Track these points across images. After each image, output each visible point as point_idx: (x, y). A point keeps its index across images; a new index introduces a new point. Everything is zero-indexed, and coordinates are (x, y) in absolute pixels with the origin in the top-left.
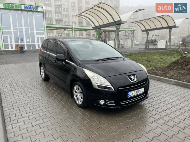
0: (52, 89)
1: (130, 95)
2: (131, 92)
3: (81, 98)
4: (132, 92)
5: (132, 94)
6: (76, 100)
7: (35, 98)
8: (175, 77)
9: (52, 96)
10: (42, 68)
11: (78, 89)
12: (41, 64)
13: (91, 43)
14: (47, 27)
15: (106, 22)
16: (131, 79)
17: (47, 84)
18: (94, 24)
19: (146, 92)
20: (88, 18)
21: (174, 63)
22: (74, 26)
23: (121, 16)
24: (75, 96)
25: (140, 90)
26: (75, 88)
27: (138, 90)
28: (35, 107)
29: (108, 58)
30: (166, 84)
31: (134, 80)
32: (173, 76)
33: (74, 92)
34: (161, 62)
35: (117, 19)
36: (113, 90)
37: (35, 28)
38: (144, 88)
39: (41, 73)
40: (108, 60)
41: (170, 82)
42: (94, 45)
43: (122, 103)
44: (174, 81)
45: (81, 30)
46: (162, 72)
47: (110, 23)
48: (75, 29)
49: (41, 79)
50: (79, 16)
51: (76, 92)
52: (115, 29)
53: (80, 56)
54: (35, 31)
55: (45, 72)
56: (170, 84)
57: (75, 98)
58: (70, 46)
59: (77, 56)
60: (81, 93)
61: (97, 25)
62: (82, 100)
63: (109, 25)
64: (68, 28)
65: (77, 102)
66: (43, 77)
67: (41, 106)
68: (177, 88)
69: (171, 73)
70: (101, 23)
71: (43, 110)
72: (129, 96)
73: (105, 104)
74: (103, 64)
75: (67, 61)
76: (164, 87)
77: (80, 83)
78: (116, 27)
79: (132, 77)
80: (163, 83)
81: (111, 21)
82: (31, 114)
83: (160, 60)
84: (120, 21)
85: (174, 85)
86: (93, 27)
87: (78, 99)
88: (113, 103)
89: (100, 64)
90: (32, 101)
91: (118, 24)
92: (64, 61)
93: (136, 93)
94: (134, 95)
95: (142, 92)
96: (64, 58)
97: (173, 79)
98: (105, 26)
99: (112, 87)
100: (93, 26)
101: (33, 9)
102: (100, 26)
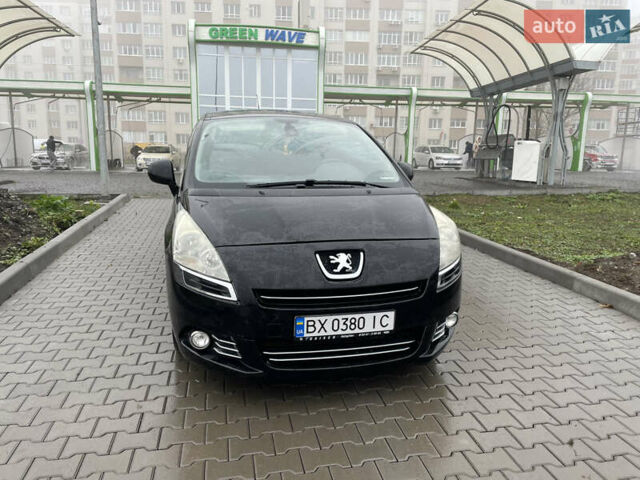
1: (311, 329)
2: (316, 319)
4: (323, 319)
5: (320, 326)
14: (327, 95)
15: (517, 69)
16: (331, 267)
18: (474, 77)
20: (453, 57)
22: (415, 90)
25: (366, 316)
27: (357, 316)
35: (556, 56)
37: (289, 99)
43: (277, 357)
45: (443, 102)
47: (531, 73)
48: (419, 98)
50: (419, 51)
54: (290, 108)
61: (486, 80)
63: (530, 79)
64: (397, 98)
67: (84, 322)
70: (500, 75)
72: (306, 335)
76: (605, 335)
78: (554, 85)
79: (342, 258)
84: (570, 60)
86: (471, 91)
89: (245, 199)
93: (343, 327)
94: (330, 332)
95: (379, 328)
98: (514, 83)
100: (473, 85)
101: (290, 40)
102: (496, 84)
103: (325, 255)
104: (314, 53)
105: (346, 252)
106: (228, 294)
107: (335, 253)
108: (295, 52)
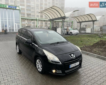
0: (23, 59)
3: (41, 68)
4: (72, 64)
5: (72, 66)
6: (38, 68)
7: (12, 66)
8: (97, 52)
9: (23, 65)
10: (17, 46)
11: (39, 62)
12: (17, 43)
13: (48, 33)
14: (21, 19)
15: (57, 17)
16: (72, 56)
17: (20, 56)
18: (49, 17)
19: (80, 64)
20: (46, 14)
21: (96, 43)
22: (37, 18)
23: (65, 14)
24: (37, 66)
25: (77, 63)
26: (38, 61)
28: (12, 73)
29: (58, 42)
30: (91, 57)
31: (73, 57)
32: (95, 52)
33: (37, 64)
34: (88, 42)
35: (63, 16)
36: (61, 64)
37: (14, 19)
38: (79, 62)
39: (17, 49)
40: (58, 44)
41: (94, 56)
42: (49, 33)
44: (97, 56)
45: (42, 20)
46: (89, 49)
48: (38, 20)
49: (17, 53)
50: (41, 13)
51: (38, 64)
52: (62, 21)
53: (41, 41)
54: (14, 21)
55: (19, 49)
56: (94, 57)
57: (37, 67)
58: (35, 34)
59: (39, 41)
60: (41, 65)
61: (51, 18)
62: (41, 69)
63: (59, 18)
65: (39, 70)
66: (18, 51)
67: (16, 72)
68: (98, 60)
69: (95, 50)
70: (54, 18)
71: (17, 75)
73: (55, 73)
74: (55, 46)
75: (33, 43)
76: (90, 59)
77: (40, 58)
79: (72, 55)
80: (90, 56)
81: (60, 16)
82: (9, 77)
83: (88, 40)
84: (65, 17)
85: (96, 57)
87: (39, 68)
88: (61, 72)
89: (53, 46)
90: (11, 68)
91: (63, 19)
92: (31, 43)
93: (74, 65)
95: (78, 64)
96: (31, 42)
97: (96, 54)
98: (56, 19)
99: (60, 62)
100: (49, 19)
101: (14, 8)
102: (53, 19)
103: (70, 54)
104: (19, 11)
105: (72, 54)
106: (60, 63)
107: (71, 54)
108: (14, 10)
